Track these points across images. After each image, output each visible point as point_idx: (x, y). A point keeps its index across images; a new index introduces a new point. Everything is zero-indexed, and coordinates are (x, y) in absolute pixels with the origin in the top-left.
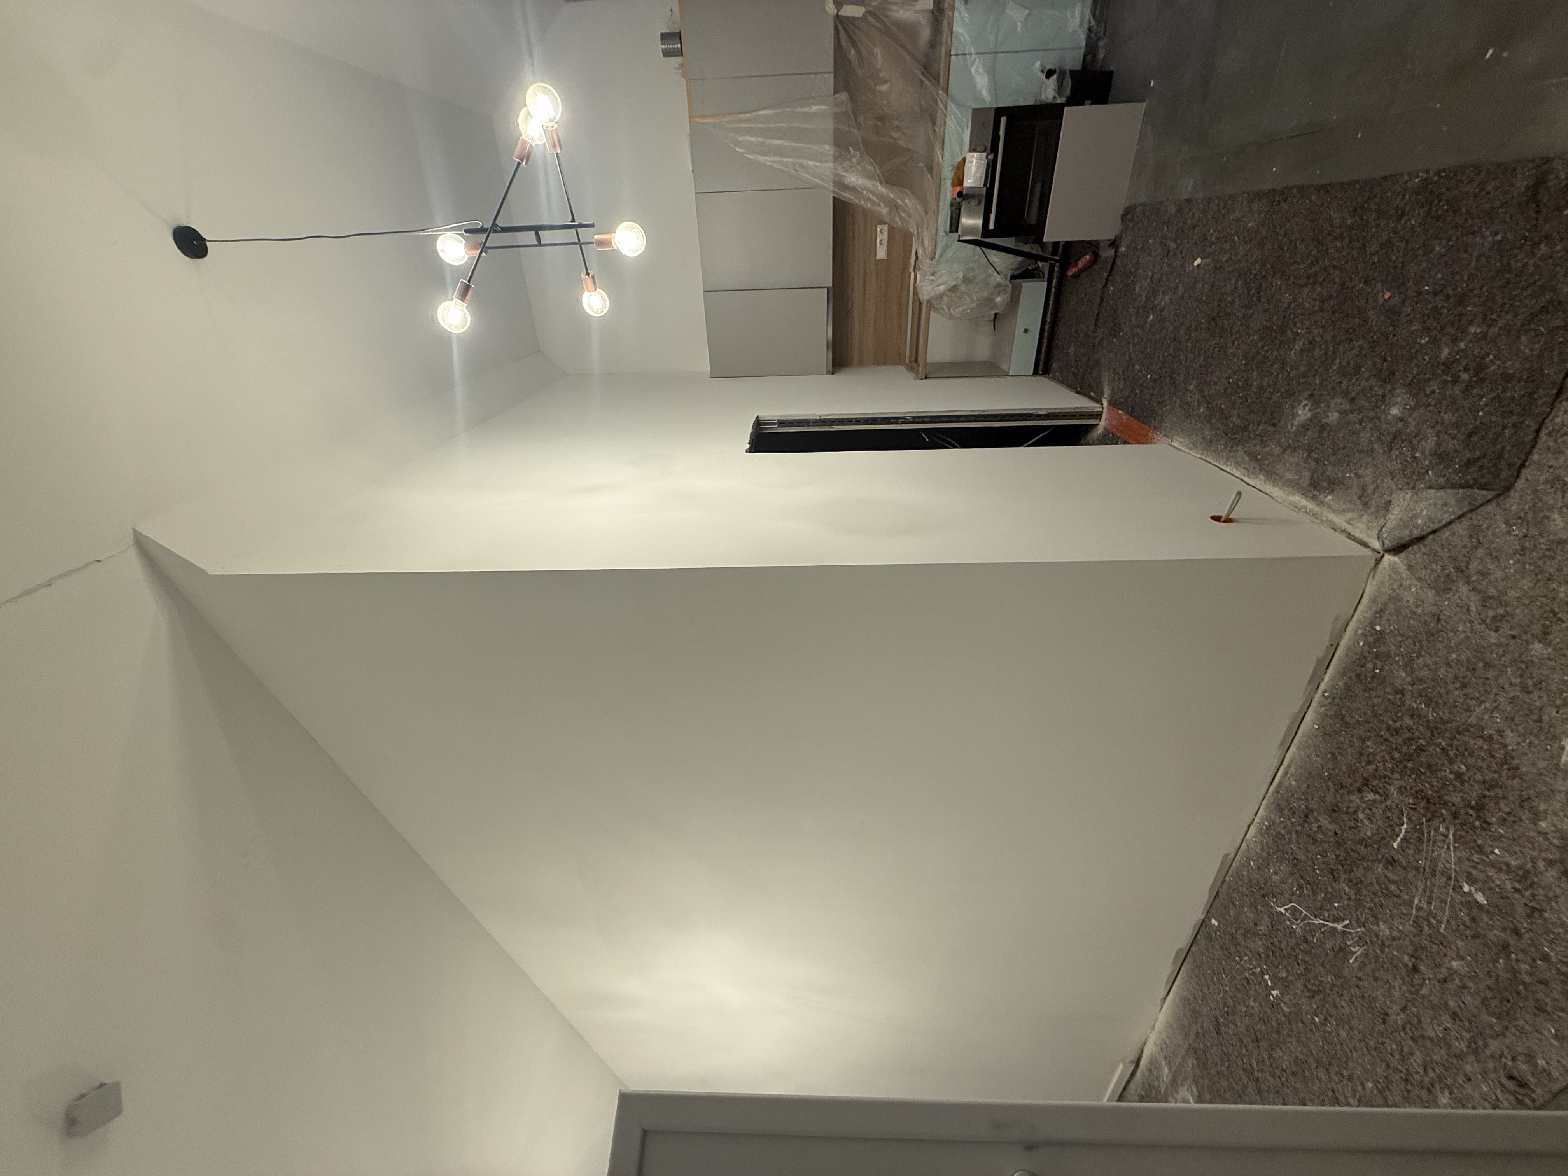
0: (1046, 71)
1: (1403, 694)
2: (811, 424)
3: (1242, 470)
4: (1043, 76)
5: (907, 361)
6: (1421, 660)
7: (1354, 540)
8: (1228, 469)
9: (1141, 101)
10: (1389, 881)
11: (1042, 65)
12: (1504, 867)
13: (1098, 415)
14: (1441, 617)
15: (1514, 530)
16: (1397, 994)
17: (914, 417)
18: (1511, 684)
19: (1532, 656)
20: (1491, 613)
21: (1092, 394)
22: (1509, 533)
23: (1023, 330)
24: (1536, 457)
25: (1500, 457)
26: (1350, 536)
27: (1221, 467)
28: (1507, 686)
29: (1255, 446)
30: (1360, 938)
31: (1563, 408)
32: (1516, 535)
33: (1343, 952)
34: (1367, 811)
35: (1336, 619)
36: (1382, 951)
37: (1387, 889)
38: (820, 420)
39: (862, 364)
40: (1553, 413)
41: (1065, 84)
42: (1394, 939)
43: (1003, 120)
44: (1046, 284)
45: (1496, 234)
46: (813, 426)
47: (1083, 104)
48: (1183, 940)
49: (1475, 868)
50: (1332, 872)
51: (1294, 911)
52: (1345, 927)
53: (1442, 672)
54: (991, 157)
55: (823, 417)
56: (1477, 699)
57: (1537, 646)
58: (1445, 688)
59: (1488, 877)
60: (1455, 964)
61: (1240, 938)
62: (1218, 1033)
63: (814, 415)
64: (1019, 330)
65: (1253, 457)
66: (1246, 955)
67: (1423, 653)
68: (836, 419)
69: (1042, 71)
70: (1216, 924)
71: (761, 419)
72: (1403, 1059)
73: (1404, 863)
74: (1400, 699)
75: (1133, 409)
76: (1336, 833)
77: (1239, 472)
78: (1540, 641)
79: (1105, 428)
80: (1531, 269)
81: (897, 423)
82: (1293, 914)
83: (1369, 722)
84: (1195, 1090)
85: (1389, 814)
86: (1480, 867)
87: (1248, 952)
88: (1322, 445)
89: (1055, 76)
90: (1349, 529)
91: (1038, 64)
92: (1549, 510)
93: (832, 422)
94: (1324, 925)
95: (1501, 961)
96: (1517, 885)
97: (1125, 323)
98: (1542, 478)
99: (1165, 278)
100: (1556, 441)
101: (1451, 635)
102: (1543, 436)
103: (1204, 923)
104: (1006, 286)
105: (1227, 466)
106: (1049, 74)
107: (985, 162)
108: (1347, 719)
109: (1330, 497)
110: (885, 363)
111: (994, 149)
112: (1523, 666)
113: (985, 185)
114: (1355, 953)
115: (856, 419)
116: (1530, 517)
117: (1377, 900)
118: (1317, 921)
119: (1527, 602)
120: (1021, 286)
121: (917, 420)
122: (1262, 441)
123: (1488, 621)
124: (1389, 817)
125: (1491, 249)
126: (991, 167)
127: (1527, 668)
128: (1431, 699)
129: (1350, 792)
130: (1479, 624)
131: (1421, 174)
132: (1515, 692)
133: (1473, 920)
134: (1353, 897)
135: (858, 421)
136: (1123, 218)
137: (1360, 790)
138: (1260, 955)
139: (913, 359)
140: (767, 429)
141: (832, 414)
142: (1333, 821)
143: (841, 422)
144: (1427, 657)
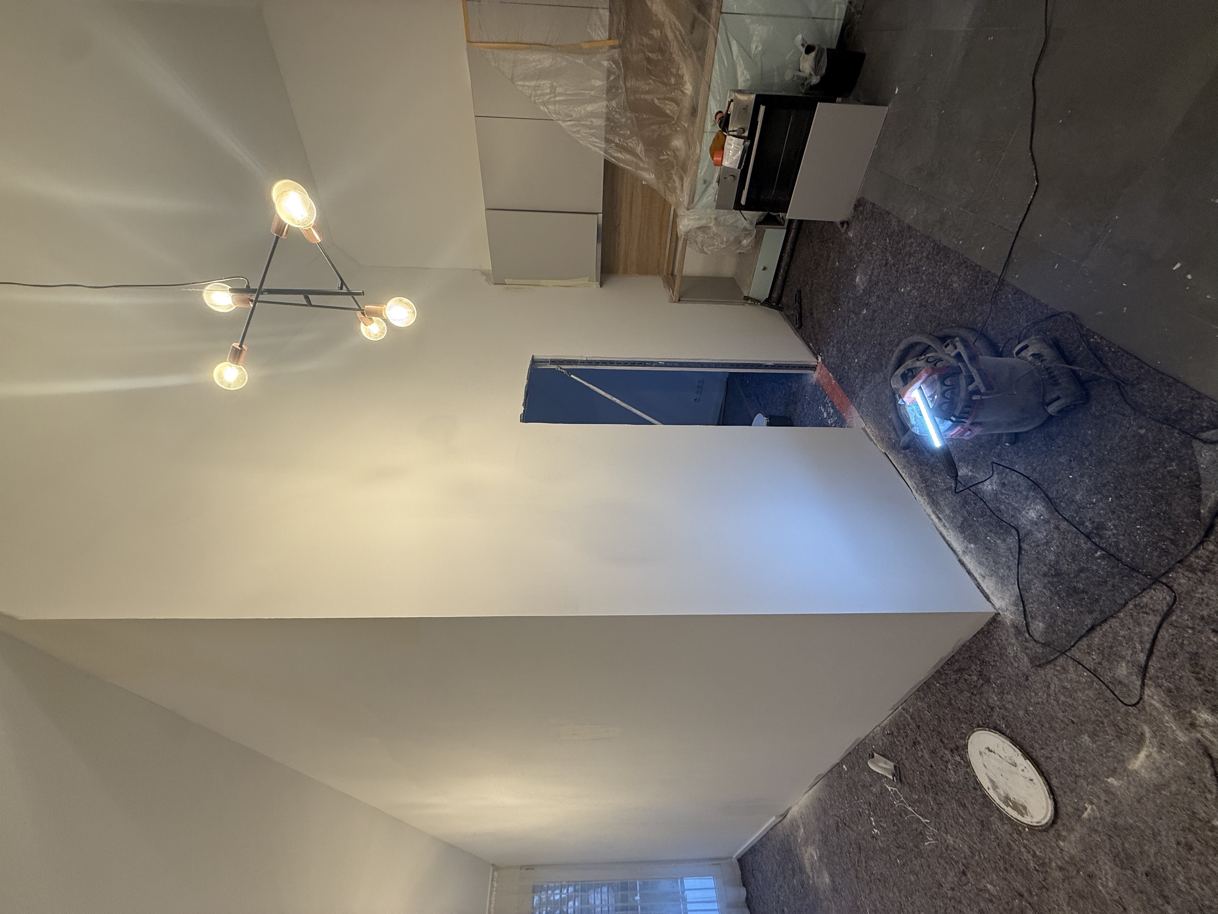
0: (806, 45)
2: (579, 363)
4: (803, 50)
5: (665, 273)
7: (982, 592)
9: (885, 106)
11: (803, 39)
13: (813, 367)
16: (950, 879)
18: (1063, 750)
19: (1082, 742)
20: (1063, 698)
21: (811, 344)
23: (762, 268)
26: (979, 586)
27: (899, 469)
30: (934, 835)
33: (923, 836)
35: (959, 640)
36: (946, 850)
38: (586, 361)
39: (625, 272)
42: (955, 849)
43: (762, 108)
44: (784, 231)
47: (834, 101)
48: (824, 769)
50: (925, 787)
52: (926, 823)
54: (748, 143)
55: (588, 359)
61: (860, 787)
63: (582, 357)
64: (759, 267)
67: (1011, 693)
68: (600, 361)
70: (846, 770)
71: (535, 358)
75: (840, 378)
77: (910, 483)
79: (817, 379)
81: (651, 366)
82: (894, 794)
84: (818, 853)
87: (863, 798)
91: (799, 37)
93: (597, 363)
94: (913, 814)
97: (844, 302)
101: (1033, 694)
103: (839, 765)
104: (752, 229)
106: (809, 49)
107: (742, 147)
109: (972, 546)
110: (646, 273)
111: (751, 137)
113: (739, 168)
114: (929, 841)
115: (616, 361)
117: (950, 821)
120: (765, 231)
121: (668, 364)
126: (747, 152)
134: (935, 809)
135: (619, 363)
138: (870, 805)
140: (541, 365)
141: (597, 357)
142: (931, 758)
143: (605, 363)
144: (1014, 698)
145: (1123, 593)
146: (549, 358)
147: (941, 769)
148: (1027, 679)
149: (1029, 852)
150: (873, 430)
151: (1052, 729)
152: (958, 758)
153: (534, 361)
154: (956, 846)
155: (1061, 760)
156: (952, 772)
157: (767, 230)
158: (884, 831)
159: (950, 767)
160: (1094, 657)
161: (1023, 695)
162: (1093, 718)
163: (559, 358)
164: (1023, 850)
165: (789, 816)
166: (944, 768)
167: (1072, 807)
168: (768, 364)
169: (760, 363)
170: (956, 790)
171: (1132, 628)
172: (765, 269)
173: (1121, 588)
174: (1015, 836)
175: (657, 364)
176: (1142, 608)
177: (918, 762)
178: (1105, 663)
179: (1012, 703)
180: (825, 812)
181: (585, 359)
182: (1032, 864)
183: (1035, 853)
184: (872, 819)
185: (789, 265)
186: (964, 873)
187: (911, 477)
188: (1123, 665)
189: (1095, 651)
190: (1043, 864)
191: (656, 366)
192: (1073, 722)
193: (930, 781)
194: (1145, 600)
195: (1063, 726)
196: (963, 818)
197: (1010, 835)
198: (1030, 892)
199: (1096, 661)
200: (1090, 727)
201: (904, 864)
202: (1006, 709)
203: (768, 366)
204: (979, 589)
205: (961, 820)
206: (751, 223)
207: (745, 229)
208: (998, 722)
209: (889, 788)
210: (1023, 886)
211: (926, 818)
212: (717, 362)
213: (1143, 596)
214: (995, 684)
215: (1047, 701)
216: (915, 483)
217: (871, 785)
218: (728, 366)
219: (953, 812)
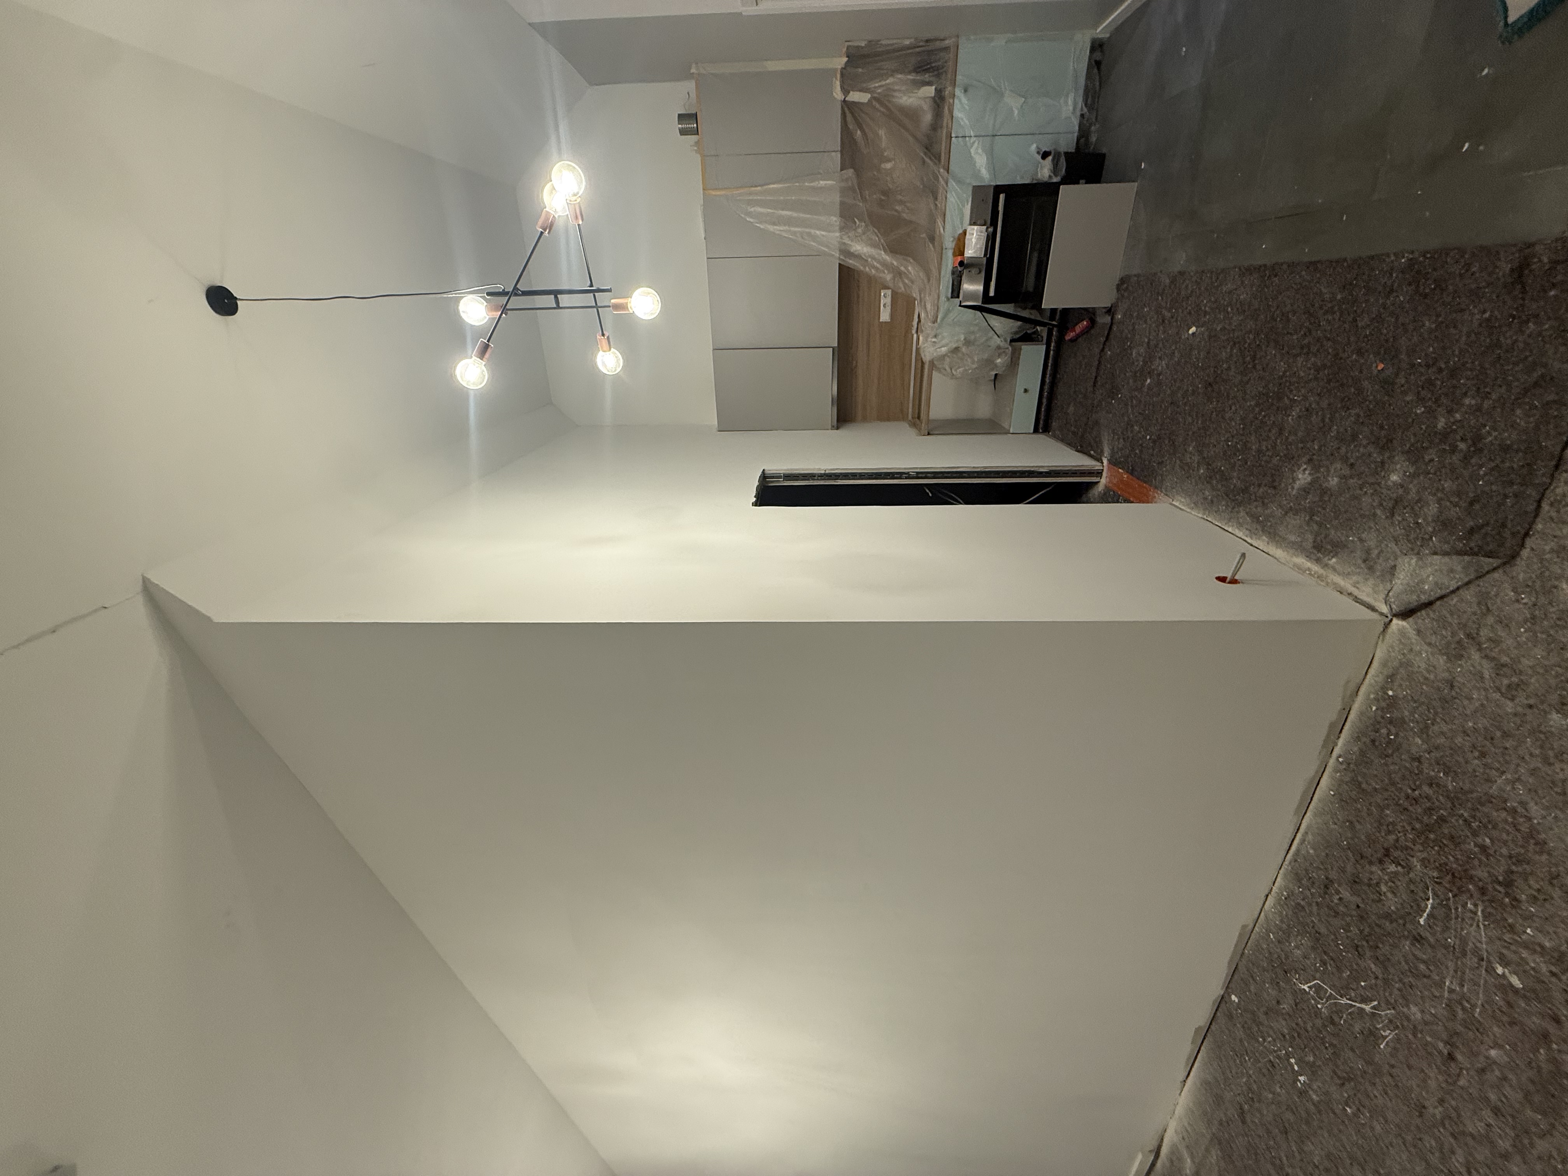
0: (1042, 153)
1: (1420, 762)
2: (816, 478)
3: (1245, 530)
4: (1039, 157)
5: (910, 417)
6: (1436, 728)
7: (1360, 603)
8: (1230, 530)
9: (1133, 181)
10: (1418, 959)
11: (1038, 147)
12: (1538, 949)
13: (1098, 473)
14: (1455, 684)
15: (1523, 599)
16: (1432, 1084)
17: (918, 473)
18: (1531, 755)
19: (1551, 726)
20: (1506, 682)
21: (1092, 452)
22: (1518, 601)
23: (1023, 390)
24: (1539, 526)
25: (1504, 525)
26: (1357, 600)
27: (1223, 527)
28: (1527, 757)
29: (1256, 507)
30: (1391, 1021)
31: (1562, 479)
32: (1525, 604)
34: (1390, 884)
35: (1348, 682)
36: (1415, 1035)
37: (1417, 968)
38: (825, 474)
39: (865, 419)
40: (1554, 485)
41: (1060, 163)
42: (1426, 1023)
43: (1002, 197)
44: (1044, 347)
45: (1484, 312)
46: (818, 480)
47: (1078, 183)
48: (1202, 1017)
49: (1508, 948)
50: (1357, 947)
51: (1318, 988)
52: (1374, 1008)
53: (1459, 740)
54: (991, 230)
55: (827, 472)
56: (1497, 770)
57: (1555, 716)
58: (1463, 757)
59: (1522, 958)
60: (1493, 1053)
61: (1262, 1017)
62: (1244, 1122)
63: (820, 469)
64: (1019, 390)
65: (1255, 518)
66: (1269, 1036)
67: (1438, 720)
68: (841, 473)
69: (1038, 153)
70: (1237, 1001)
71: (766, 472)
72: (1443, 1159)
73: (1432, 940)
74: (1418, 768)
75: (1133, 469)
76: (1358, 906)
77: (1241, 533)
78: (1558, 712)
79: (1106, 487)
80: (1521, 345)
81: (900, 478)
82: (1316, 992)
83: (1387, 790)
85: (1412, 887)
86: (1513, 948)
87: (1271, 1033)
88: (1324, 509)
89: (1050, 158)
90: (1356, 592)
91: (1034, 146)
92: (1557, 579)
93: (837, 476)
94: (1352, 1006)
95: (1542, 1051)
96: (1553, 969)
97: (1123, 386)
98: (1547, 548)
99: (1161, 345)
100: (1558, 512)
101: (1466, 702)
102: (1545, 506)
103: (1223, 1000)
104: (1008, 348)
105: (1229, 526)
106: (1045, 155)
107: (985, 235)
108: (1364, 786)
109: (1334, 560)
110: (888, 419)
111: (994, 223)
112: (1542, 736)
113: (985, 255)
114: (1387, 1037)
115: (860, 473)
116: (1538, 584)
117: (1406, 980)
118: (1344, 1001)
119: (1541, 671)
120: (1021, 349)
121: (920, 475)
122: (1263, 502)
123: (1503, 690)
124: (1413, 891)
125: (1480, 325)
126: (991, 239)
127: (1547, 738)
128: (1449, 768)
129: (1371, 863)
130: (1494, 692)
131: (1406, 255)
132: (1536, 763)
133: (1509, 1005)
134: (1380, 976)
135: (862, 476)
136: (1118, 288)
137: (1381, 862)
138: (1284, 1036)
139: (916, 416)
140: (772, 482)
141: (837, 469)
143: (846, 476)
145: (1530, 496)
146: (782, 472)
147: (1373, 901)
150: (1183, 499)
153: (764, 477)
156: (1389, 895)
157: (1025, 347)
159: (1384, 888)
161: (1454, 713)
163: (795, 472)
165: (1164, 1149)
166: (1376, 897)
169: (1032, 469)
170: (1401, 922)
172: (1026, 391)
175: (908, 476)
177: (1337, 914)
181: (823, 472)
184: (1293, 1061)
191: (906, 478)
193: (1361, 932)
201: (1359, 1110)
203: (1041, 473)
205: (1422, 967)
206: (1005, 340)
207: (999, 347)
209: (1306, 987)
211: (1371, 1001)
212: (979, 470)
217: (1278, 1002)
218: (992, 475)
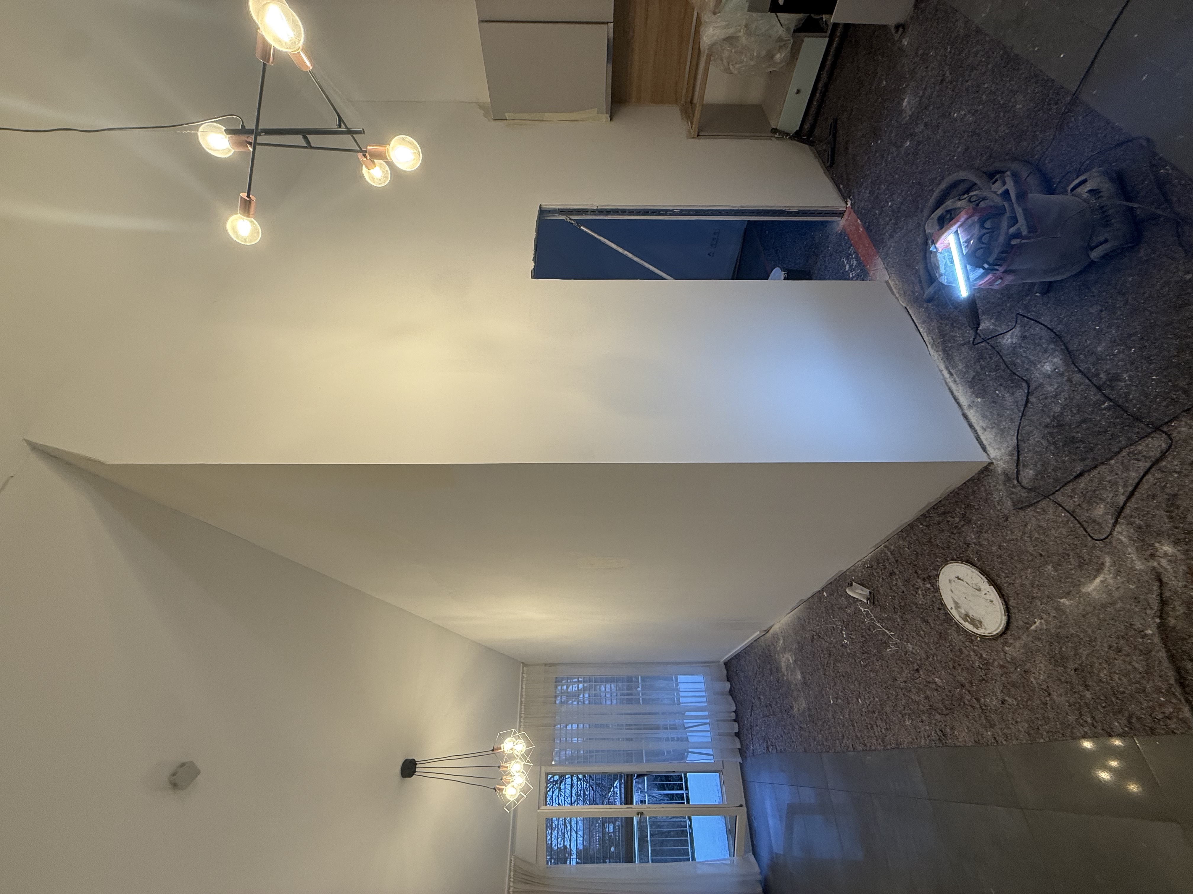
1: (968, 546)
2: (589, 213)
3: (930, 338)
6: (986, 535)
7: (979, 442)
8: (921, 330)
13: (841, 213)
14: (1009, 519)
16: (904, 675)
17: (681, 210)
23: (795, 92)
24: (1113, 462)
25: (1092, 449)
26: (978, 438)
27: (917, 324)
29: (946, 325)
30: (896, 644)
33: (886, 645)
34: (924, 592)
36: (905, 655)
37: (919, 632)
38: (597, 210)
39: (639, 101)
44: (827, 41)
46: (591, 215)
48: (807, 593)
49: (965, 648)
50: (895, 608)
51: (867, 613)
52: (891, 634)
55: (599, 208)
61: (836, 609)
62: (812, 642)
63: (592, 205)
64: (792, 90)
66: (836, 618)
68: (612, 210)
70: (826, 595)
71: (544, 207)
79: (844, 226)
81: (665, 215)
84: (794, 657)
90: (980, 432)
93: (608, 212)
94: (881, 628)
95: (958, 689)
96: (981, 666)
97: (885, 132)
98: (1109, 478)
101: (1009, 532)
102: (1124, 453)
103: (820, 592)
104: (789, 40)
105: (921, 327)
109: (979, 400)
110: (661, 101)
112: (1038, 573)
114: (892, 648)
115: (629, 209)
117: (912, 633)
118: (878, 625)
120: (802, 40)
121: (683, 212)
134: (900, 625)
135: (631, 212)
138: (844, 622)
139: (689, 100)
140: (549, 216)
141: (608, 205)
142: (904, 585)
143: (616, 212)
144: (990, 536)
145: (1120, 442)
146: (557, 207)
147: (912, 594)
148: (1007, 520)
149: (977, 655)
150: (897, 282)
151: (1020, 561)
152: (929, 586)
153: (542, 212)
154: (914, 652)
155: (1022, 585)
156: (921, 597)
157: (806, 40)
158: (853, 642)
159: (920, 592)
160: (1076, 500)
161: (1000, 534)
162: (1061, 551)
163: (568, 207)
164: (972, 653)
165: (771, 632)
166: (914, 593)
167: (1023, 622)
168: (792, 210)
169: (784, 209)
170: (921, 610)
171: (1119, 472)
172: (798, 92)
173: (1119, 437)
174: (967, 643)
175: (672, 213)
176: (1135, 455)
177: (891, 589)
178: (1084, 505)
179: (988, 540)
180: (803, 628)
181: (595, 208)
182: (977, 664)
183: (981, 655)
184: (844, 633)
185: (826, 86)
186: (917, 671)
187: (929, 332)
188: (1102, 506)
189: (1078, 495)
190: (987, 664)
191: (671, 215)
192: (1041, 555)
193: (900, 603)
194: (1140, 448)
195: (1030, 558)
196: (924, 631)
197: (963, 643)
198: (971, 683)
199: (1077, 503)
200: (1056, 559)
201: (866, 665)
202: (981, 545)
203: (791, 212)
204: (977, 440)
205: (922, 632)
206: (788, 30)
207: (780, 39)
208: (972, 556)
209: (863, 610)
210: (966, 679)
211: (892, 632)
212: (737, 208)
213: (1139, 444)
214: (975, 524)
215: (1021, 538)
216: (932, 338)
217: (846, 607)
218: (748, 214)
219: (916, 627)
